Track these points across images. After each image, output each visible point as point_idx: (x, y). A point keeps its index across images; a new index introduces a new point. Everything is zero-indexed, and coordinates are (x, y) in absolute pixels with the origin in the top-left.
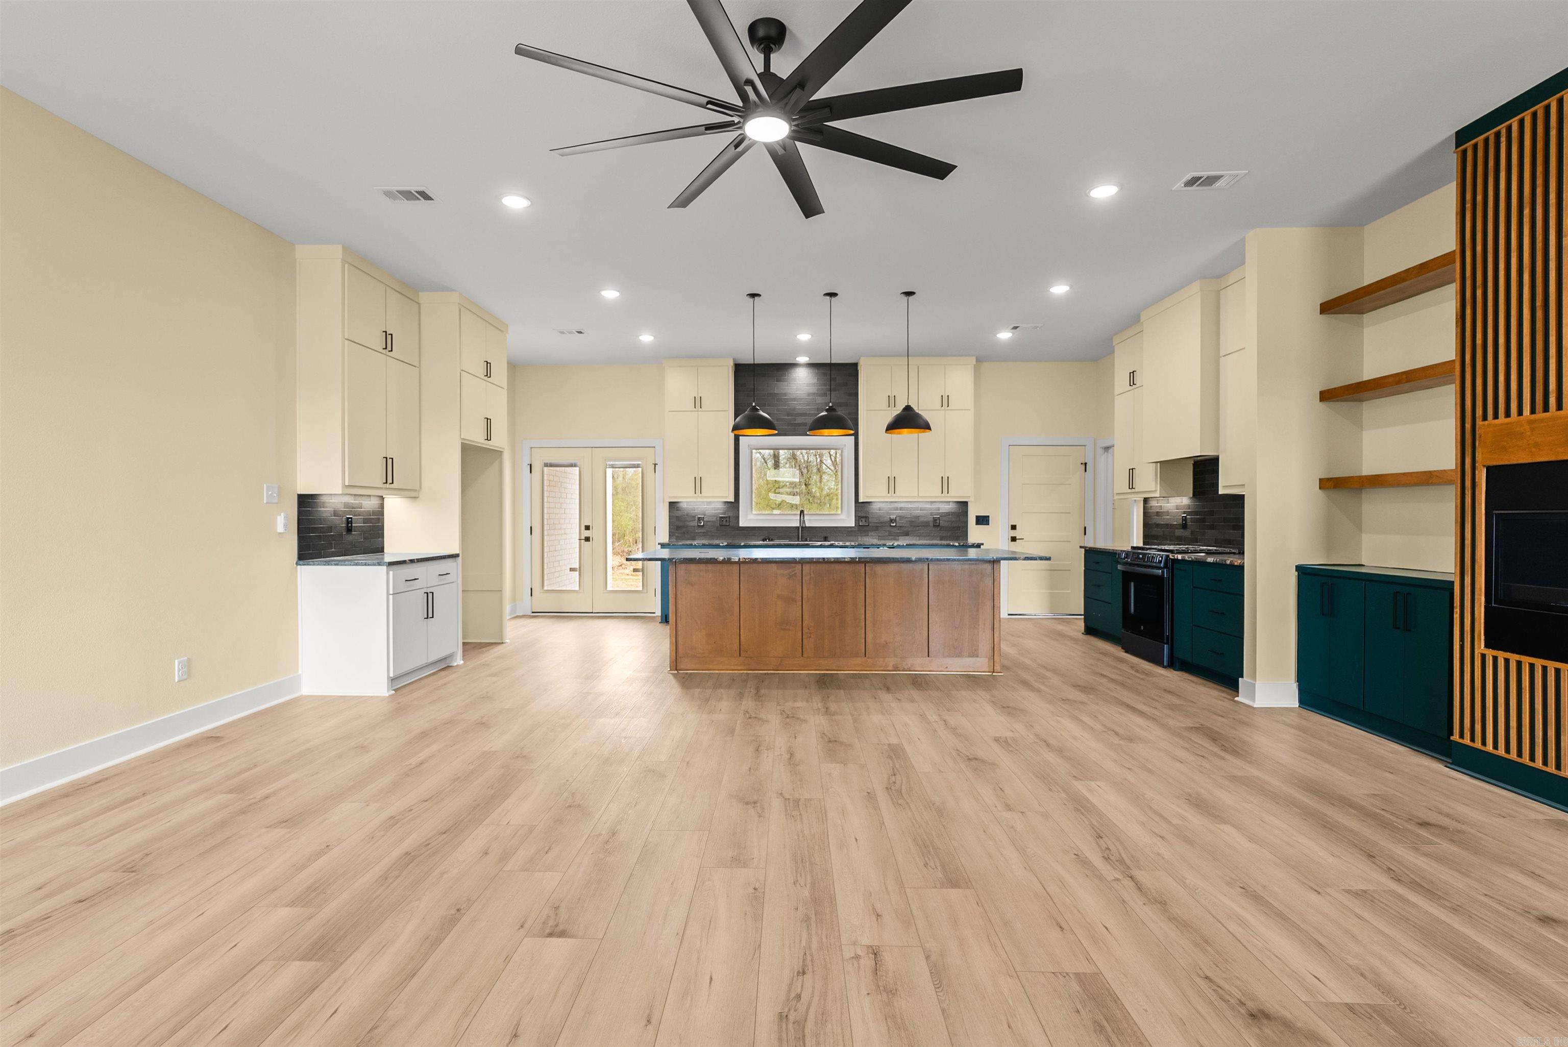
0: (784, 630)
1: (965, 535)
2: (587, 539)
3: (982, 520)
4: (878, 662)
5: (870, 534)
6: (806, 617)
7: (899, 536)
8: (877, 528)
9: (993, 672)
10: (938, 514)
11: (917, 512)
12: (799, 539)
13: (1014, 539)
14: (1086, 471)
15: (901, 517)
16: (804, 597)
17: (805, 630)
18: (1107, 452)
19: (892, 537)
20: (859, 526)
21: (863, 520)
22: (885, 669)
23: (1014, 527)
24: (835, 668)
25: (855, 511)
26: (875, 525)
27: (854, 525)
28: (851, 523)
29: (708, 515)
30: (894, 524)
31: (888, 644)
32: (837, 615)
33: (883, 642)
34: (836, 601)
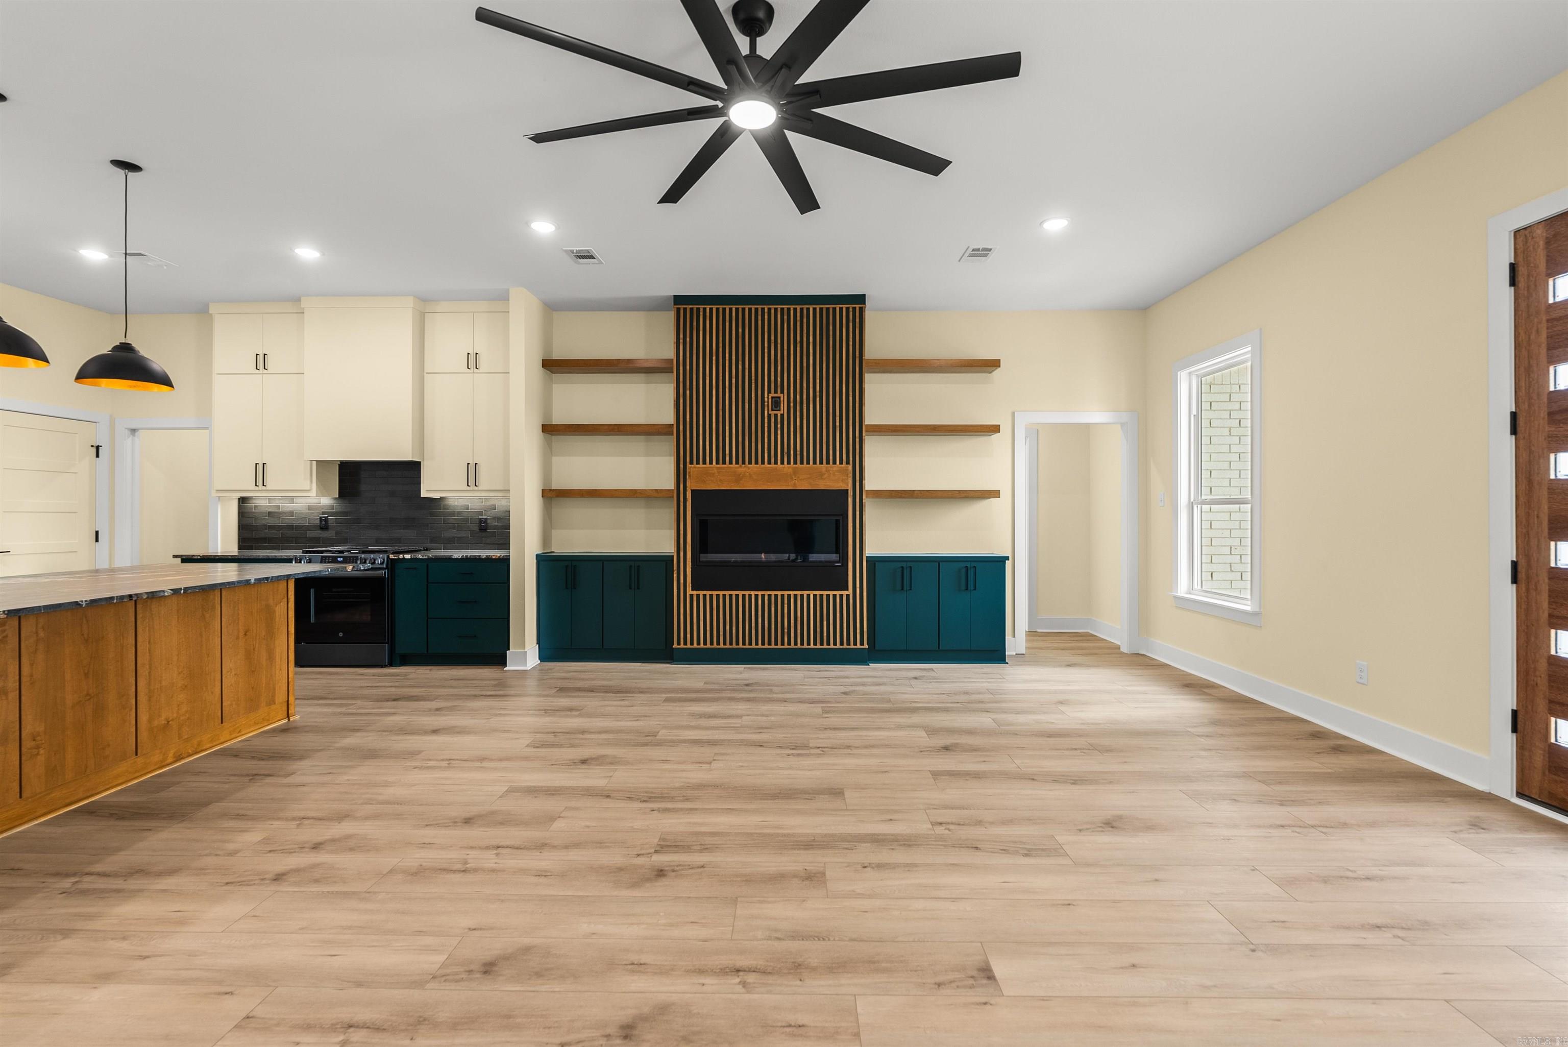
4: (153, 757)
6: (28, 718)
9: (288, 717)
14: (98, 456)
16: (24, 679)
17: (27, 744)
18: (136, 436)
22: (163, 764)
31: (170, 723)
32: (88, 697)
33: (163, 722)
34: (86, 675)
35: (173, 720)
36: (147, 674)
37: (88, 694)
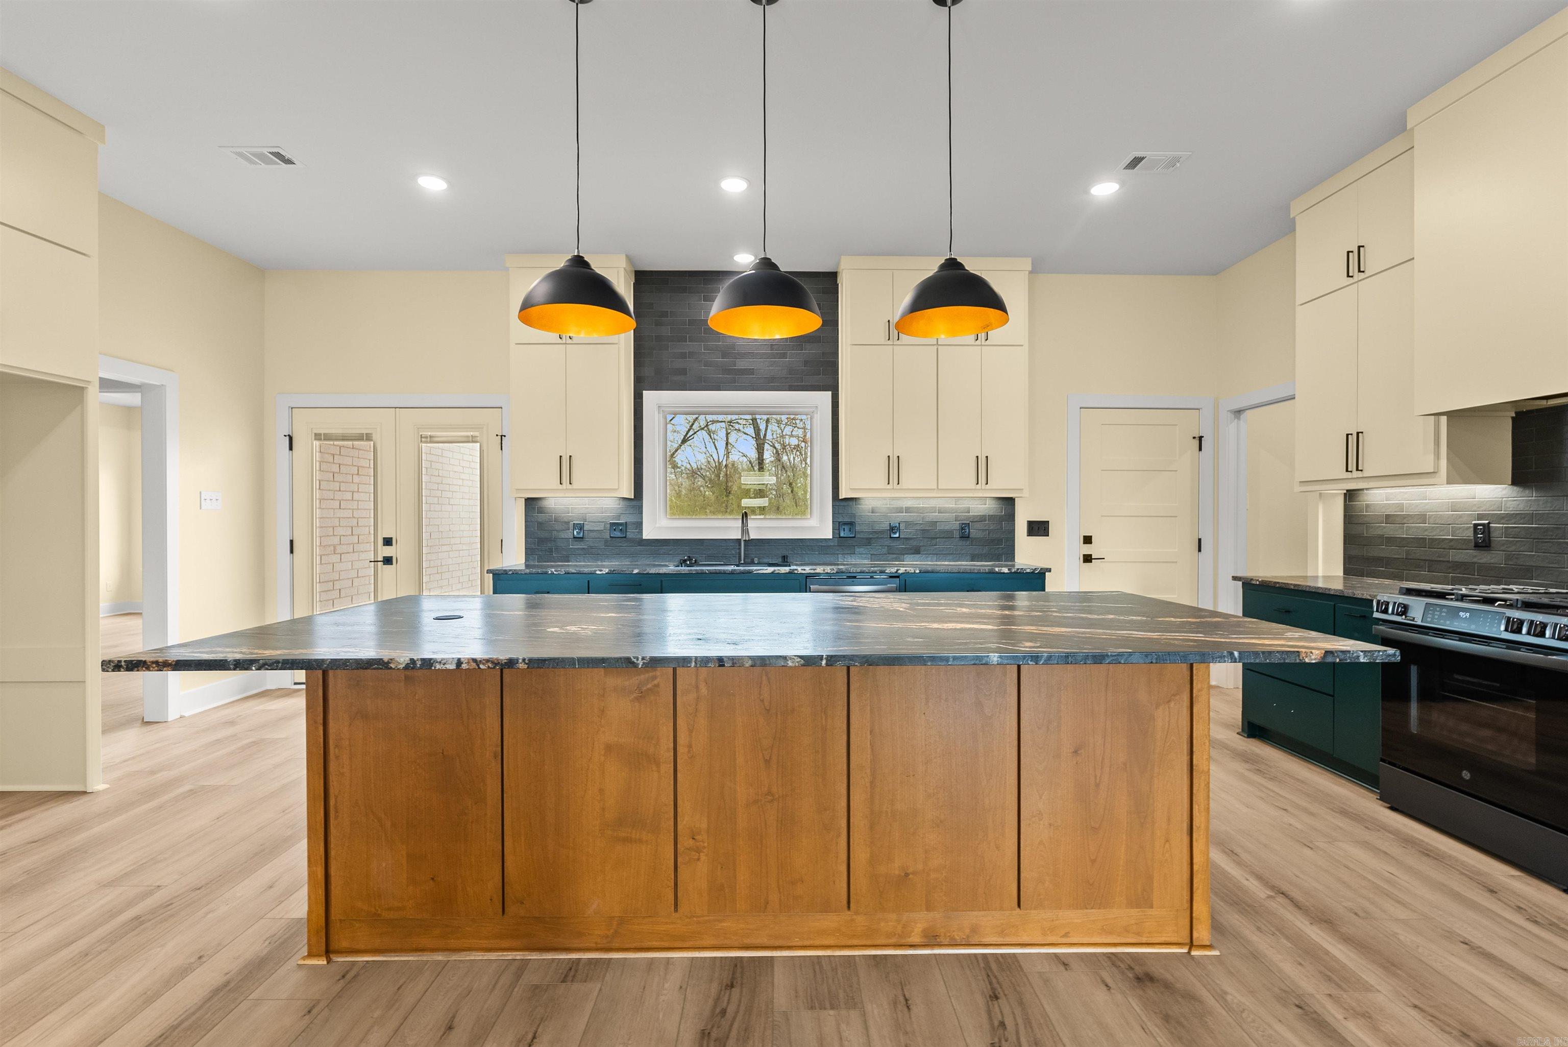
0: (627, 840)
1: (1009, 553)
2: (388, 561)
3: (1038, 528)
4: (882, 924)
5: (857, 550)
6: (685, 806)
7: (904, 554)
8: (868, 542)
9: (1191, 945)
10: (969, 517)
11: (934, 516)
12: (740, 559)
13: (1088, 559)
14: (1200, 449)
15: (908, 524)
16: (680, 750)
17: (685, 842)
18: (1239, 419)
19: (895, 556)
20: (840, 537)
21: (847, 528)
22: (903, 941)
23: (1088, 540)
24: (765, 941)
25: (833, 514)
26: (866, 536)
27: (831, 537)
28: (827, 533)
29: (591, 520)
30: (897, 535)
31: (911, 876)
32: (770, 798)
33: (897, 872)
34: (767, 762)
35: (914, 873)
36: (868, 785)
37: (769, 793)
